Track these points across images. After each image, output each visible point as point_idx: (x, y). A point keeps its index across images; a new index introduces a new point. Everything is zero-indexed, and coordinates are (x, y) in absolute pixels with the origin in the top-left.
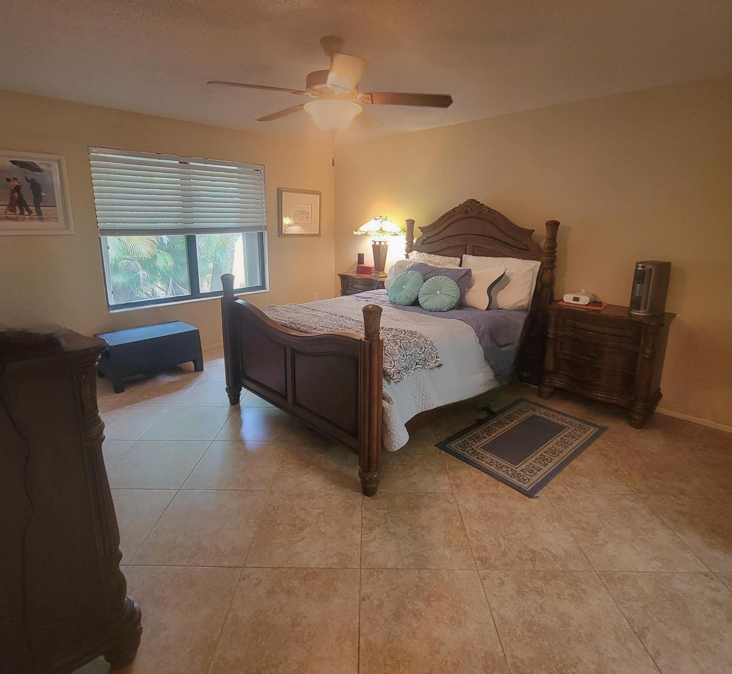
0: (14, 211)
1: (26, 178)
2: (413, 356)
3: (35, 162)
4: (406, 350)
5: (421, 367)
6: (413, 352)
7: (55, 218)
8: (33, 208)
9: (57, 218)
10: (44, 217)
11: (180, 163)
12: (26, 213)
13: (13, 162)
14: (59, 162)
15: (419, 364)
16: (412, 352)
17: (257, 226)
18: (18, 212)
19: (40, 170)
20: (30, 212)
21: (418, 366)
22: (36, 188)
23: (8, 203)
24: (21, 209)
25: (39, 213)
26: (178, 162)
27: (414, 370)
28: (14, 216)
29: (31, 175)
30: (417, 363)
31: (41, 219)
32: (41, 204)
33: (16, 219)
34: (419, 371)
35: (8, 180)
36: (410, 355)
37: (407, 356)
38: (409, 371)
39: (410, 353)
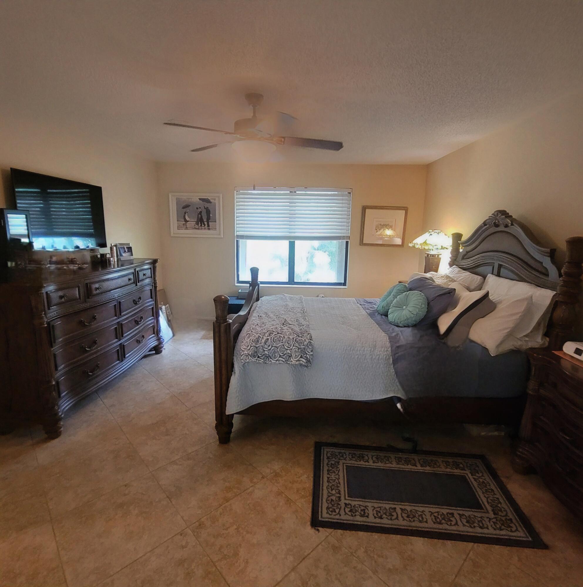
0: (198, 224)
1: (204, 207)
2: (278, 349)
3: (208, 198)
4: (274, 342)
5: (284, 360)
6: (280, 346)
7: (215, 228)
8: (206, 223)
9: (216, 228)
10: (210, 228)
11: (290, 192)
12: (203, 225)
13: (200, 199)
14: (219, 197)
15: (282, 358)
16: (278, 345)
17: (341, 236)
18: (200, 225)
19: (210, 202)
20: (205, 225)
21: (280, 359)
22: (208, 212)
23: (196, 221)
24: (201, 224)
25: (208, 226)
26: (289, 192)
27: (276, 361)
28: (198, 227)
29: (207, 205)
30: (280, 355)
31: (209, 229)
32: (210, 221)
33: (198, 229)
34: (280, 363)
35: (197, 208)
36: (276, 347)
37: (272, 347)
38: (271, 360)
39: (277, 345)
